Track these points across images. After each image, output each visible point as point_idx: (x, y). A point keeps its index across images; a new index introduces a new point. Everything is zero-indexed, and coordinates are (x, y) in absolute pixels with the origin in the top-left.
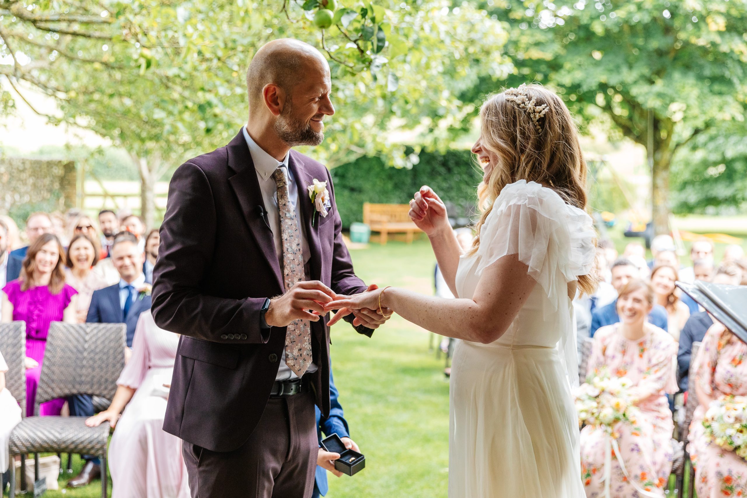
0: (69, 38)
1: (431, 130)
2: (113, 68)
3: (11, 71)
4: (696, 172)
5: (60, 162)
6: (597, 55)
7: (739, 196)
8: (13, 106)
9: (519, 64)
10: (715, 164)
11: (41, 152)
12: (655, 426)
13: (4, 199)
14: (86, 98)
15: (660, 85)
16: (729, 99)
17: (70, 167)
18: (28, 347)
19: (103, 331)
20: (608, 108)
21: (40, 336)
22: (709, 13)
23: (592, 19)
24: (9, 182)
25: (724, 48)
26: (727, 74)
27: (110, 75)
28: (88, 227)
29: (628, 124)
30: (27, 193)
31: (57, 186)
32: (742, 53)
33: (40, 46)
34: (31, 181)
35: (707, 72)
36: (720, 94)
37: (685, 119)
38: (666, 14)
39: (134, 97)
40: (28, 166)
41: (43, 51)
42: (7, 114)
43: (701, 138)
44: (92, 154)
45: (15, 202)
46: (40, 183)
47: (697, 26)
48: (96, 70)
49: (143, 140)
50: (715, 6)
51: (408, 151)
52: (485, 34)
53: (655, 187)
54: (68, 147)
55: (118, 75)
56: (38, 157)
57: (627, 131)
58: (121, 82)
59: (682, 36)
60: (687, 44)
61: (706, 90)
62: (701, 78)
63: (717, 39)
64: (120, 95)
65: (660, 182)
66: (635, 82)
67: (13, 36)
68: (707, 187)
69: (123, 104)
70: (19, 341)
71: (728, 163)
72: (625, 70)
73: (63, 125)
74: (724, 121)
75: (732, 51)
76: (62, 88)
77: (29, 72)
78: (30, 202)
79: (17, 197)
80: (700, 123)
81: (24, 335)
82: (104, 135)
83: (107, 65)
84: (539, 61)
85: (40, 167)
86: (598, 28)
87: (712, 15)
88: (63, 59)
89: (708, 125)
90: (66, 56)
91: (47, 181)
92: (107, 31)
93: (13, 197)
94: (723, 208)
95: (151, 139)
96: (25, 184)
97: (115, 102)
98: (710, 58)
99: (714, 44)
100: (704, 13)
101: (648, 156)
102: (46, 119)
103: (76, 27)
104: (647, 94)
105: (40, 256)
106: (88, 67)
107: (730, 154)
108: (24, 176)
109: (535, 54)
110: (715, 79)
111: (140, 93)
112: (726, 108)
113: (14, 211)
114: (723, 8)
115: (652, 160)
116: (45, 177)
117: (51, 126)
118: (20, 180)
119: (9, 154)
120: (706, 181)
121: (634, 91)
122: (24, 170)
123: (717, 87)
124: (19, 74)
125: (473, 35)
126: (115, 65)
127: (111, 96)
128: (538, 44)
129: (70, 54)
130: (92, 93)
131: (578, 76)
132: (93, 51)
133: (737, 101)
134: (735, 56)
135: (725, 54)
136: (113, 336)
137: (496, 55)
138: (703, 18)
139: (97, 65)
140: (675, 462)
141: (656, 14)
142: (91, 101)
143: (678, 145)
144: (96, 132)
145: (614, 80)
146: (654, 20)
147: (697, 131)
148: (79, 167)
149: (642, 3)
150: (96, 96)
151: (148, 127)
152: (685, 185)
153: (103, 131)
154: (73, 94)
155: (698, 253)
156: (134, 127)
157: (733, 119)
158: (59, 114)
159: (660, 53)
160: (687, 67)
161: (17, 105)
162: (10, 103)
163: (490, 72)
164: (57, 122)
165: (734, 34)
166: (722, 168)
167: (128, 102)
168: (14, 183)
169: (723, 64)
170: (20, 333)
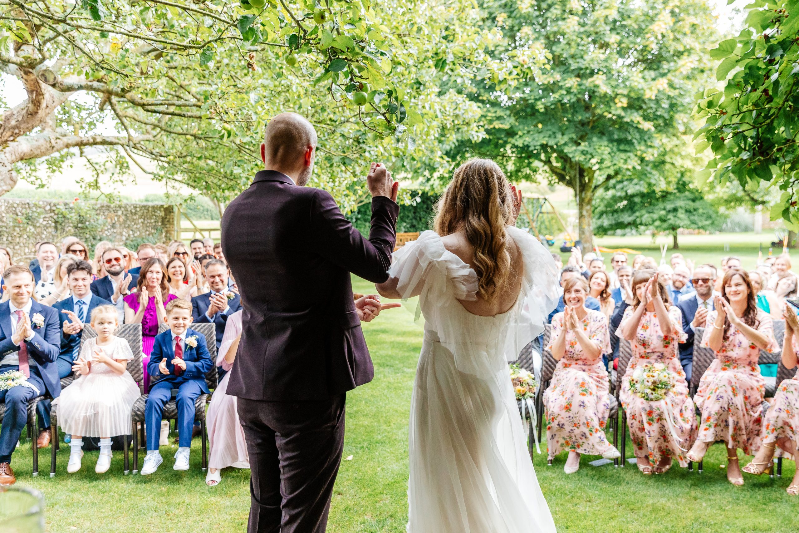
0: (168, 117)
1: (428, 180)
2: (200, 139)
3: (125, 141)
4: (608, 205)
5: (162, 206)
6: (540, 126)
7: (638, 221)
8: (127, 166)
9: (488, 131)
10: (621, 199)
11: (147, 201)
12: (597, 386)
13: (121, 234)
14: (181, 160)
15: (584, 146)
16: (631, 154)
17: (169, 210)
18: (143, 341)
19: (199, 328)
20: (548, 162)
21: (152, 333)
22: (617, 95)
23: (536, 100)
24: (125, 221)
25: (627, 119)
26: (630, 138)
27: (198, 143)
28: (183, 253)
29: (563, 172)
30: (138, 229)
31: (159, 224)
32: (639, 123)
33: (146, 124)
34: (141, 221)
35: (616, 137)
36: (625, 151)
37: (599, 169)
38: (586, 97)
39: (216, 159)
40: (138, 209)
41: (149, 127)
42: (124, 173)
43: (612, 182)
44: (185, 201)
45: (129, 235)
46: (147, 222)
47: (608, 104)
48: (188, 140)
49: (223, 190)
50: (620, 91)
51: (414, 194)
52: (466, 111)
53: (581, 216)
54: (167, 196)
55: (203, 143)
56: (145, 203)
57: (561, 178)
58: (206, 149)
59: (598, 111)
60: (601, 116)
61: (615, 149)
62: (611, 141)
63: (623, 114)
64: (206, 158)
65: (584, 213)
66: (565, 144)
67: (126, 117)
68: (616, 215)
69: (207, 164)
70: (137, 338)
71: (629, 198)
72: (559, 136)
73: (165, 179)
74: (628, 169)
75: (632, 121)
76: (163, 154)
77: (139, 143)
78: (140, 236)
79: (131, 233)
80: (611, 172)
81: (141, 333)
82: (194, 187)
83: (194, 136)
84: (500, 130)
85: (148, 210)
86: (540, 107)
87: (619, 96)
88: (163, 132)
89: (617, 173)
90: (165, 131)
91: (152, 221)
92: (195, 112)
93: (128, 233)
94: (628, 230)
95: (228, 189)
96: (136, 224)
97: (202, 163)
98: (617, 126)
99: (619, 117)
100: (613, 96)
101: (576, 196)
102: (152, 176)
103: (172, 109)
104: (575, 150)
105: (149, 275)
106: (182, 138)
107: (630, 192)
108: (135, 217)
109: (497, 125)
110: (620, 141)
111: (220, 156)
112: (629, 161)
113: (129, 242)
114: (625, 92)
115: (578, 198)
116: (151, 218)
117: (156, 182)
118: (132, 220)
119: (125, 202)
120: (616, 211)
121: (566, 150)
122: (135, 214)
123: (622, 147)
124: (131, 143)
125: (457, 112)
126: (203, 136)
127: (200, 158)
128: (499, 118)
129: (168, 129)
130: (185, 157)
131: (527, 140)
132: (185, 127)
133: (636, 155)
134: (635, 125)
135: (627, 123)
136: (206, 332)
137: (474, 125)
138: (613, 99)
139: (188, 137)
140: (611, 409)
141: (580, 96)
142: (184, 163)
143: (596, 187)
144: (188, 184)
145: (552, 142)
146: (578, 100)
147: (609, 177)
148: (176, 209)
149: (570, 88)
150: (188, 159)
151: (225, 180)
152: (601, 214)
153: (193, 184)
154: (171, 158)
155: (618, 262)
156: (215, 181)
157: (634, 168)
158: (162, 173)
159: (583, 124)
160: (602, 133)
161: (130, 166)
162: (125, 165)
163: (471, 138)
164: (160, 179)
165: (633, 111)
166: (625, 202)
167: (211, 163)
168: (129, 222)
169: (627, 130)
170: (139, 331)
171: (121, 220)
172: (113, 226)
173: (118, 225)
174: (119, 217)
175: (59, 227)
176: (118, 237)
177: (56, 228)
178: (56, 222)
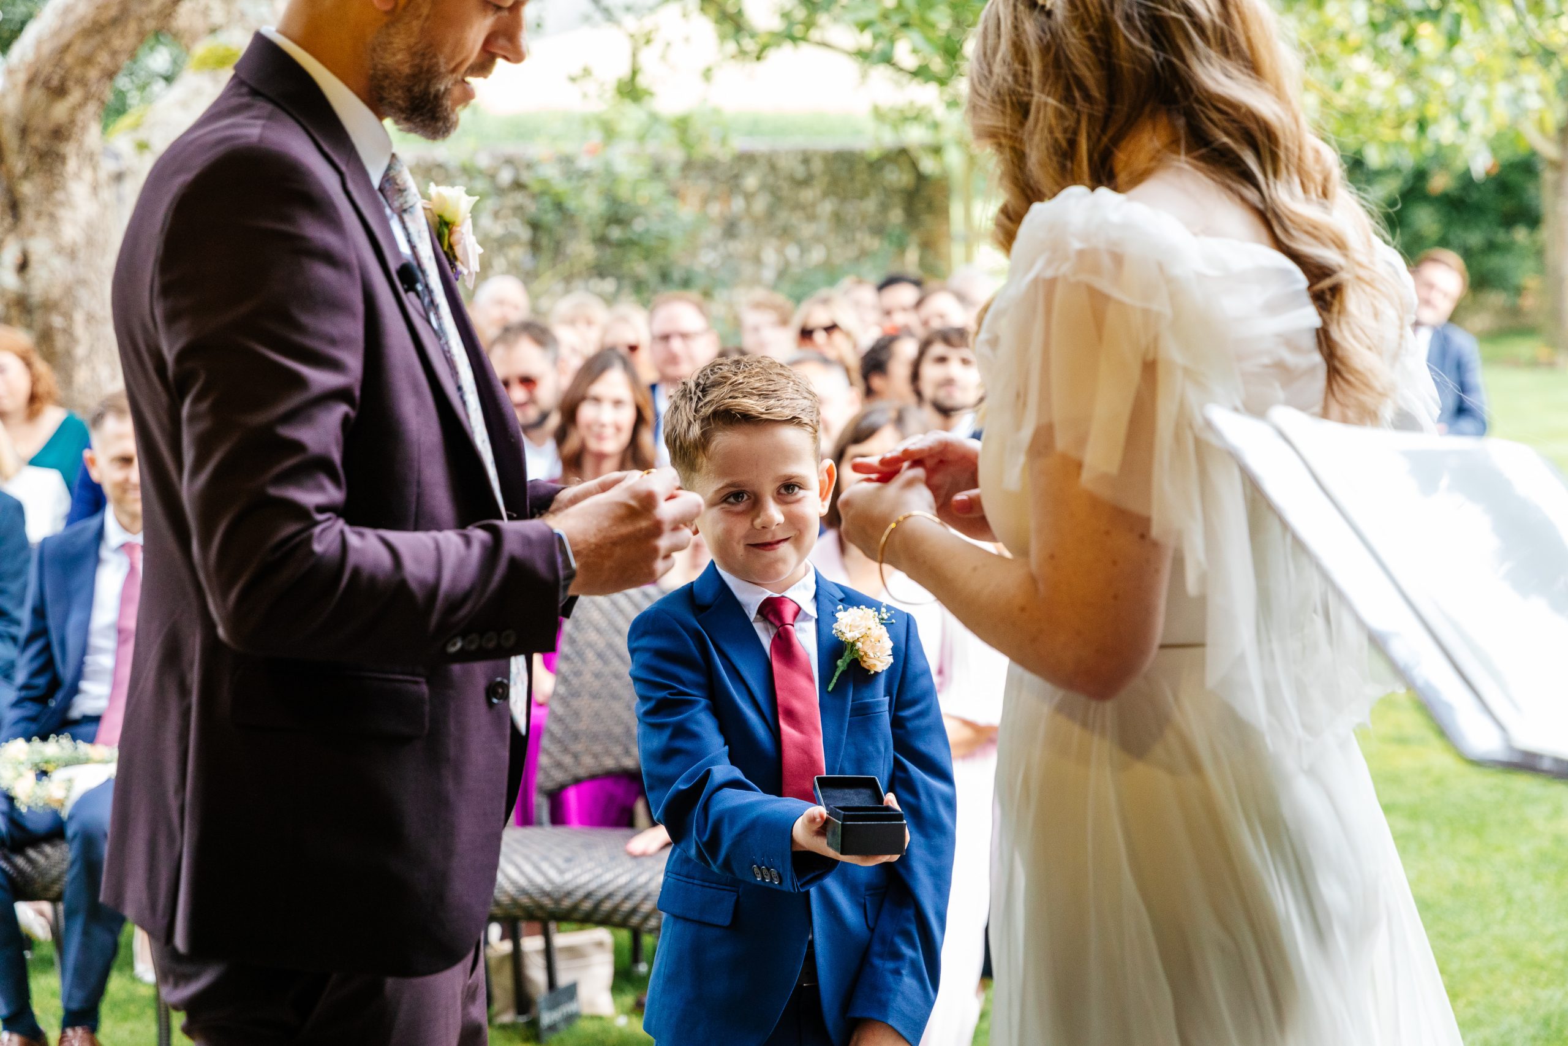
13: (757, 260)
24: (771, 214)
30: (817, 239)
31: (896, 216)
34: (827, 207)
40: (817, 166)
45: (787, 264)
46: (851, 209)
78: (826, 262)
85: (851, 169)
91: (870, 205)
93: (780, 251)
96: (812, 218)
108: (808, 195)
116: (864, 195)
118: (798, 206)
122: (806, 182)
168: (783, 216)
171: (760, 205)
172: (730, 230)
173: (745, 226)
174: (749, 197)
175: (545, 241)
176: (748, 270)
177: (535, 246)
178: (535, 226)
